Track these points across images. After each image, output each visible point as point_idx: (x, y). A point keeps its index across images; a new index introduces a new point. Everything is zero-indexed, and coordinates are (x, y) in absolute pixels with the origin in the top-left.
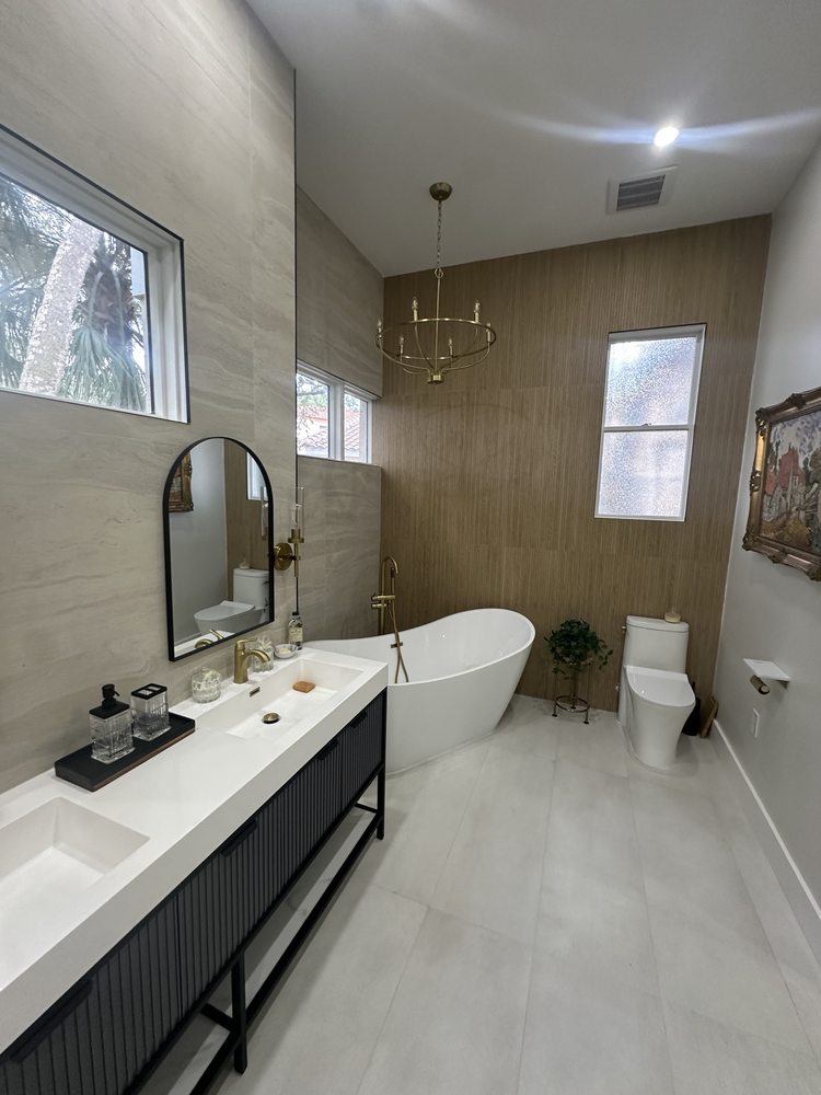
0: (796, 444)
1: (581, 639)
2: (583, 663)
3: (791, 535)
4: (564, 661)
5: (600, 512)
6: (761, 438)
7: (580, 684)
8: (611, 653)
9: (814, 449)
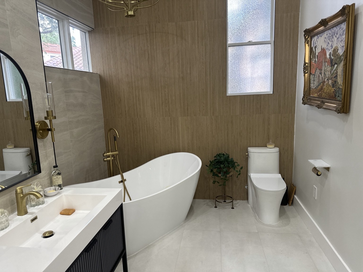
0: (325, 46)
1: (226, 162)
2: (228, 176)
3: (325, 93)
4: (219, 176)
5: (229, 93)
6: (307, 45)
7: (227, 188)
8: (242, 168)
9: (334, 47)
